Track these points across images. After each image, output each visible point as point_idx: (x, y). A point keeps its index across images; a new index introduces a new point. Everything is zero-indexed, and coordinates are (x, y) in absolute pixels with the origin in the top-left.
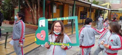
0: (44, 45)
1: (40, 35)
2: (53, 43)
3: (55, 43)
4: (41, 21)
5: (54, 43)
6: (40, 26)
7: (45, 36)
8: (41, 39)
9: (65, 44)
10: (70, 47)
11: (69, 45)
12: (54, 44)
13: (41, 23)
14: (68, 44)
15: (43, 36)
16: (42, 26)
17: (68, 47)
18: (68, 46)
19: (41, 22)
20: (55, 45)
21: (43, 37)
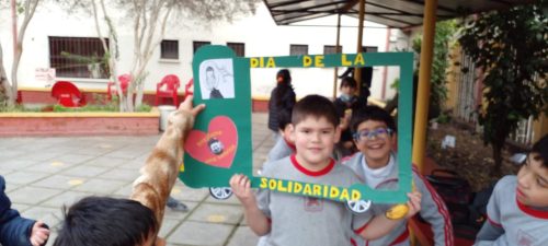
0: (227, 191)
2: (277, 180)
3: (290, 184)
5: (280, 183)
6: (206, 95)
8: (214, 159)
9: (341, 190)
10: (362, 208)
11: (361, 199)
12: (284, 189)
13: (211, 79)
14: (354, 192)
15: (223, 144)
16: (215, 93)
17: (353, 205)
18: (354, 200)
19: (210, 73)
20: (290, 191)
21: (225, 154)
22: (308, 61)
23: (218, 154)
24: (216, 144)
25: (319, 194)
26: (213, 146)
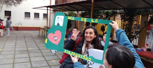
1: (54, 36)
4: (58, 18)
5: (70, 52)
7: (60, 39)
8: (54, 42)
10: (91, 63)
13: (58, 20)
15: (57, 38)
18: (89, 61)
20: (72, 55)
22: (82, 19)
23: (56, 40)
24: (56, 38)
25: (80, 57)
26: (55, 38)
